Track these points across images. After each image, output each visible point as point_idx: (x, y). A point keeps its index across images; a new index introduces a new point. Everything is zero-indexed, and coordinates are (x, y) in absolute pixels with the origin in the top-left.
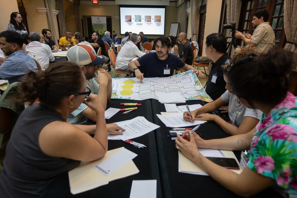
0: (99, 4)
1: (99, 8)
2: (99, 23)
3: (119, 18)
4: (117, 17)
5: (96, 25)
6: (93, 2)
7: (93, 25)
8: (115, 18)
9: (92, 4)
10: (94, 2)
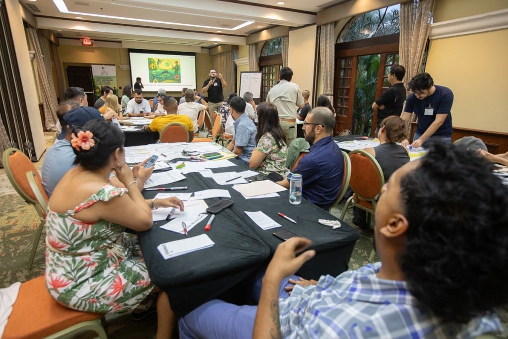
0: (94, 46)
1: (94, 52)
2: (105, 75)
3: (129, 68)
4: (126, 67)
5: (99, 78)
6: (82, 42)
7: (94, 78)
8: (121, 67)
9: (80, 45)
10: (85, 43)
